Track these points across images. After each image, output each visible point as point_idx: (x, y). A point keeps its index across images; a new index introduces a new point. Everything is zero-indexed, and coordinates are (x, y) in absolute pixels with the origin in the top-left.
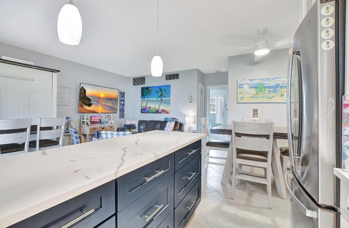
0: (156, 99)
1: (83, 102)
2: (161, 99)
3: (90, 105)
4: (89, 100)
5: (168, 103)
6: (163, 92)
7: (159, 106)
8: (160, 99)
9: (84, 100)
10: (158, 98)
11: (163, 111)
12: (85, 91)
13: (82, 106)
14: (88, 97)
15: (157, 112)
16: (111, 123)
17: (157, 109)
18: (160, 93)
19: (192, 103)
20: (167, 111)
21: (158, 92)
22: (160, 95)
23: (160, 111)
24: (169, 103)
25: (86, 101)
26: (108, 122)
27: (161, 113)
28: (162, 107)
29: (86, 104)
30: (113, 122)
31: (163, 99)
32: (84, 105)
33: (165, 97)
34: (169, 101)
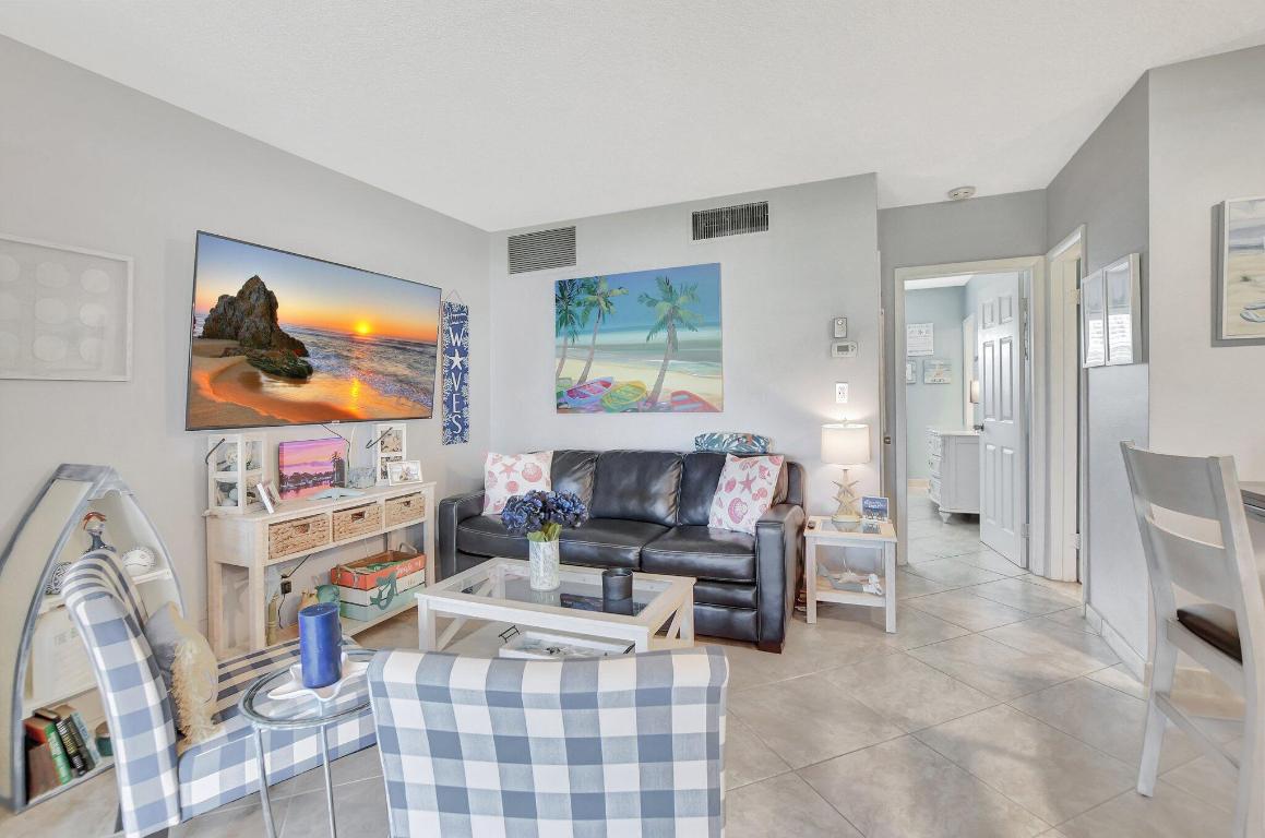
0: (640, 337)
1: (255, 362)
2: (672, 339)
3: (300, 375)
4: (299, 348)
5: (710, 355)
6: (682, 300)
7: (661, 376)
8: (662, 336)
9: (263, 352)
10: (655, 330)
11: (683, 402)
12: (271, 303)
13: (253, 384)
14: (291, 335)
15: (651, 404)
16: (405, 477)
17: (650, 388)
18: (665, 307)
19: (850, 354)
20: (704, 398)
21: (653, 303)
22: (661, 317)
23: (663, 399)
24: (717, 358)
25: (279, 357)
26: (385, 474)
27: (669, 409)
28: (679, 379)
29: (276, 374)
30: (415, 468)
31: (683, 335)
32: (264, 378)
33: (691, 327)
34: (718, 344)
